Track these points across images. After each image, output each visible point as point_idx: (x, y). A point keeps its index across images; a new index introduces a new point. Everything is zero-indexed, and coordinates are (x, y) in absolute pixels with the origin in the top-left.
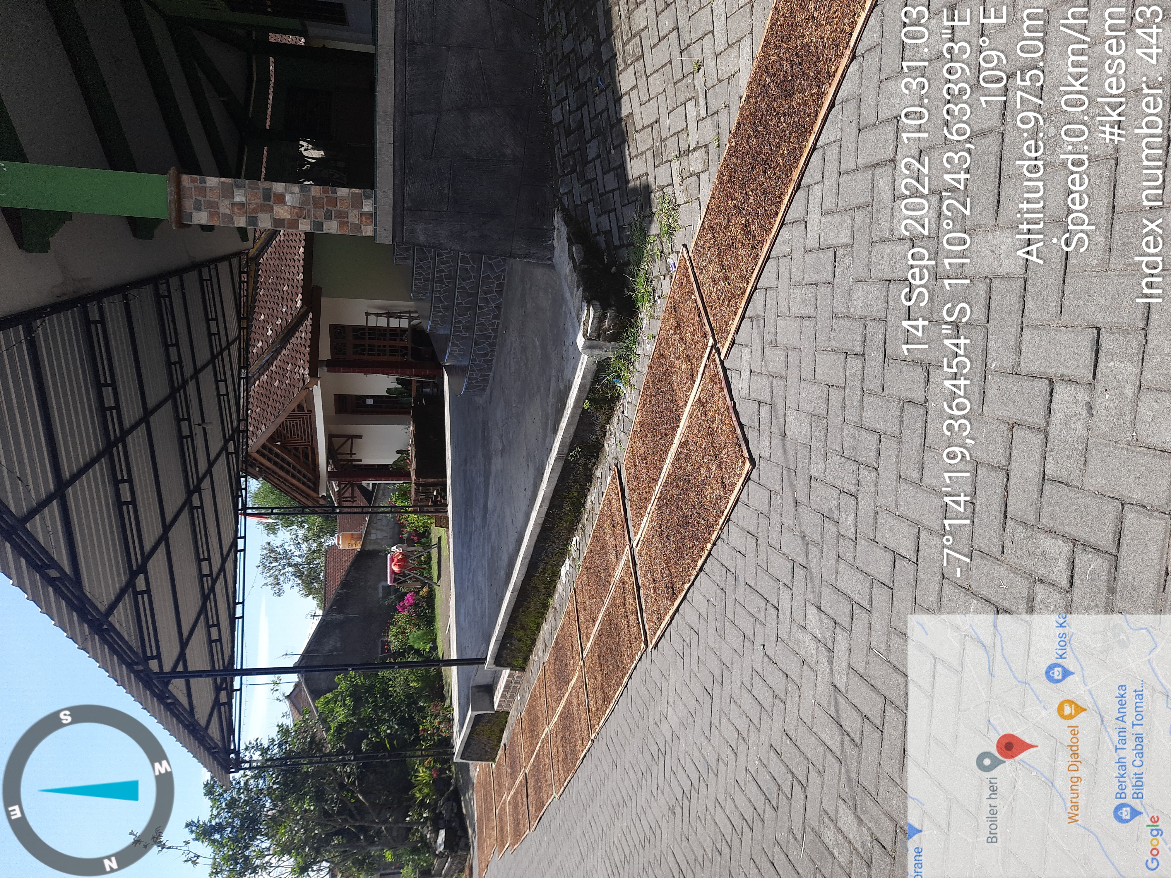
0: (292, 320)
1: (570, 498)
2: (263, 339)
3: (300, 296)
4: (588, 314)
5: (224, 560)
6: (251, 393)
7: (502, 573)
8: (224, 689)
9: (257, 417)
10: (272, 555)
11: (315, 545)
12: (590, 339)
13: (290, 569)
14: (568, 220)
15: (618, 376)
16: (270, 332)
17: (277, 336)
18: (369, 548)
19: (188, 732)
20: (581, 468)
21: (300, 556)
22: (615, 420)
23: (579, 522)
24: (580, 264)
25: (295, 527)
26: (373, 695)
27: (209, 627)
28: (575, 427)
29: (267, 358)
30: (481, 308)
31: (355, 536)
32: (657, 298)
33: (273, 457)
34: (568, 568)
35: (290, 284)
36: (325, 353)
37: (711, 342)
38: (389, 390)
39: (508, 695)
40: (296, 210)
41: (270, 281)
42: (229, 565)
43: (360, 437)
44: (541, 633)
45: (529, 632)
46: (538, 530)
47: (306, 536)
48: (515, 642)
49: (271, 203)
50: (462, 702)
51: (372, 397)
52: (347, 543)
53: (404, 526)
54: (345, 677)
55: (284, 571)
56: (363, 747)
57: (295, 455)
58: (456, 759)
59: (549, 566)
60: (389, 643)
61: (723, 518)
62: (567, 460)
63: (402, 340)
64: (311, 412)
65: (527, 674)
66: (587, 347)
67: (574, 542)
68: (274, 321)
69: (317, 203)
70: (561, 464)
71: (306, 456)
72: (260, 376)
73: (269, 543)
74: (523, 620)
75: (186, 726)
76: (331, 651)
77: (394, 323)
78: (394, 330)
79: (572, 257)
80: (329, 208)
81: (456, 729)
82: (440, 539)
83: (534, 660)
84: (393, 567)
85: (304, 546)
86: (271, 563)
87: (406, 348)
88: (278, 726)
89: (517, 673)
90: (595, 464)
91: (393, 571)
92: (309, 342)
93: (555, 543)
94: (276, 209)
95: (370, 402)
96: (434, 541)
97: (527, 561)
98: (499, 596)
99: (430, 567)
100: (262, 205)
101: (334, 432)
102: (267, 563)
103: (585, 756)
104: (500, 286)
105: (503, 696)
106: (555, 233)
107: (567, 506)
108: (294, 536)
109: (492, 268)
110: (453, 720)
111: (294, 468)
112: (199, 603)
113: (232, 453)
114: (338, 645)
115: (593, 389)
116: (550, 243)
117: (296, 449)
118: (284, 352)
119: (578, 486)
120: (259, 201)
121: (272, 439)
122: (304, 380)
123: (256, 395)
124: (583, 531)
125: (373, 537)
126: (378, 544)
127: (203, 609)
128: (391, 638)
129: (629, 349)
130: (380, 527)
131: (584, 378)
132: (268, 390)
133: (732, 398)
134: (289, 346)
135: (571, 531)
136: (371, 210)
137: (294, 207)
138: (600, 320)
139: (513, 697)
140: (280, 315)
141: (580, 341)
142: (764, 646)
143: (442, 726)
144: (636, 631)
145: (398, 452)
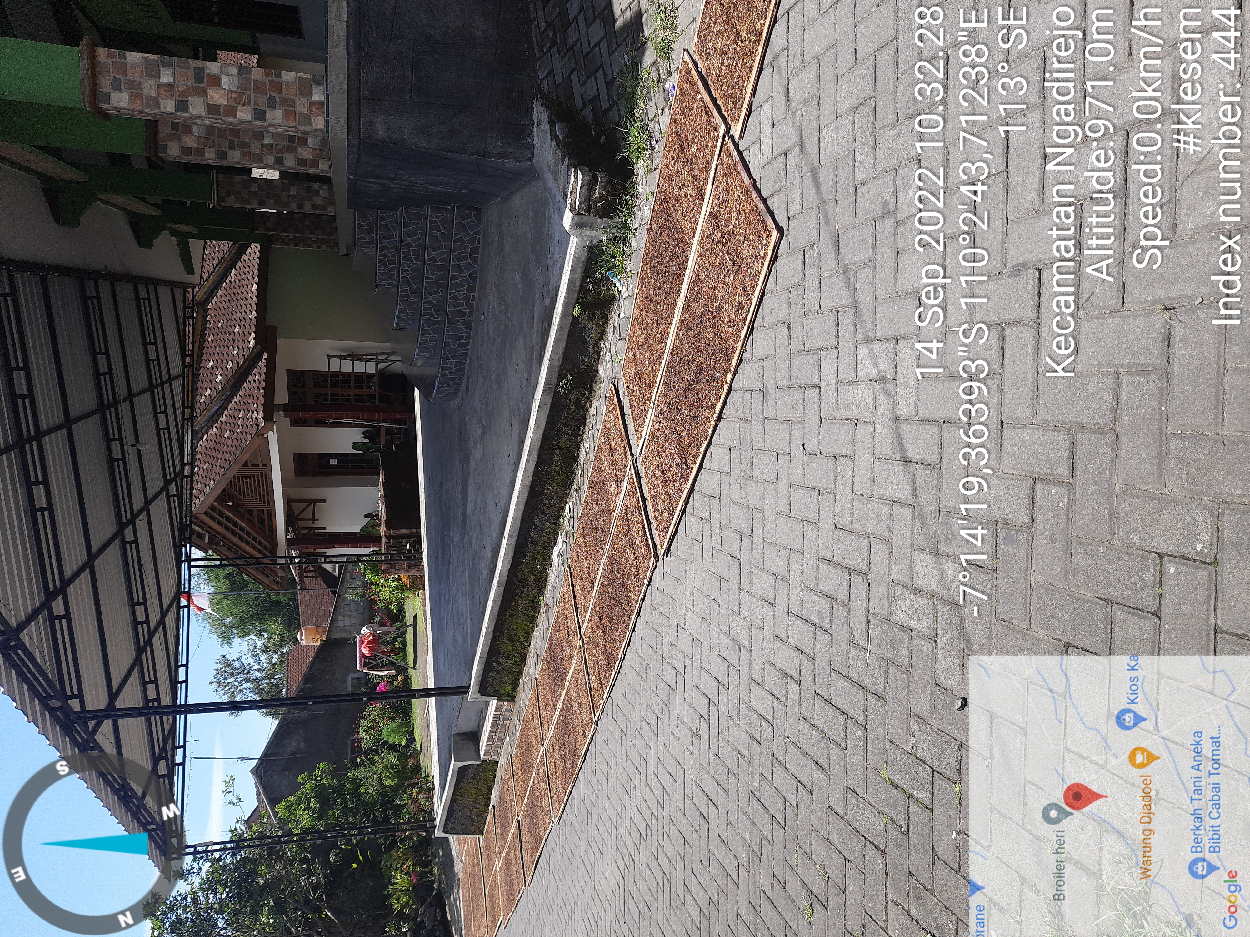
0: (244, 362)
1: (561, 449)
2: (212, 386)
3: (253, 335)
4: (576, 182)
5: (164, 614)
6: (199, 449)
7: (486, 572)
8: (163, 758)
9: (205, 474)
10: (228, 669)
11: (276, 656)
12: (579, 214)
13: (248, 685)
14: (548, 104)
15: (613, 267)
16: (219, 378)
17: (228, 381)
18: (336, 636)
19: (119, 798)
20: (572, 405)
21: (259, 670)
22: (610, 331)
23: (571, 484)
24: (564, 138)
25: (253, 636)
26: (342, 795)
27: (144, 684)
28: (564, 344)
29: (216, 408)
30: (454, 278)
31: (320, 630)
32: (654, 143)
33: (223, 520)
34: (561, 546)
35: (242, 324)
36: (282, 397)
37: (722, 129)
38: (355, 446)
39: (496, 737)
40: (234, 95)
41: (220, 325)
42: (170, 620)
43: (324, 501)
44: (532, 645)
45: (517, 645)
46: (525, 496)
47: (266, 647)
48: (502, 660)
49: (204, 85)
50: (442, 761)
51: (336, 455)
52: (311, 638)
53: (375, 602)
54: (309, 776)
55: (241, 687)
56: (332, 858)
57: (248, 519)
58: (438, 833)
59: (539, 548)
60: (359, 741)
61: (746, 328)
62: (556, 393)
63: (368, 387)
64: (267, 466)
65: (517, 705)
66: (578, 225)
67: (567, 510)
68: (224, 366)
69: (259, 87)
70: (549, 400)
71: (262, 522)
72: (209, 429)
73: (224, 656)
74: (511, 628)
75: (115, 791)
76: (294, 754)
77: (360, 368)
78: (359, 376)
79: (554, 136)
80: (274, 94)
81: (436, 798)
82: (415, 617)
83: (525, 683)
84: (363, 650)
85: (264, 658)
86: (226, 678)
87: (373, 397)
88: (231, 831)
89: (505, 705)
90: (588, 398)
91: (363, 655)
92: (263, 384)
93: (545, 515)
94: (211, 92)
95: (334, 461)
96: (409, 620)
97: (514, 540)
98: (482, 603)
99: (406, 654)
100: (194, 88)
101: (294, 496)
102: (221, 679)
103: (588, 749)
104: (475, 251)
105: (490, 739)
106: (535, 129)
107: (557, 461)
108: (252, 647)
109: (465, 230)
110: (434, 788)
111: (248, 534)
112: (133, 654)
113: (174, 496)
114: (302, 746)
115: (583, 289)
116: (529, 140)
117: (250, 512)
118: (235, 399)
119: (569, 432)
120: (190, 83)
121: (222, 498)
122: (257, 425)
123: (204, 450)
124: (577, 492)
125: (340, 624)
126: (346, 631)
127: (137, 662)
128: (362, 735)
129: (624, 226)
130: (348, 613)
131: (573, 271)
132: (218, 442)
133: (750, 176)
134: (241, 393)
135: (563, 497)
136: (322, 98)
137: (232, 92)
138: (590, 186)
139: (501, 740)
140: (231, 357)
141: (568, 218)
142: (803, 445)
143: (421, 796)
144: (644, 550)
145: (366, 516)
